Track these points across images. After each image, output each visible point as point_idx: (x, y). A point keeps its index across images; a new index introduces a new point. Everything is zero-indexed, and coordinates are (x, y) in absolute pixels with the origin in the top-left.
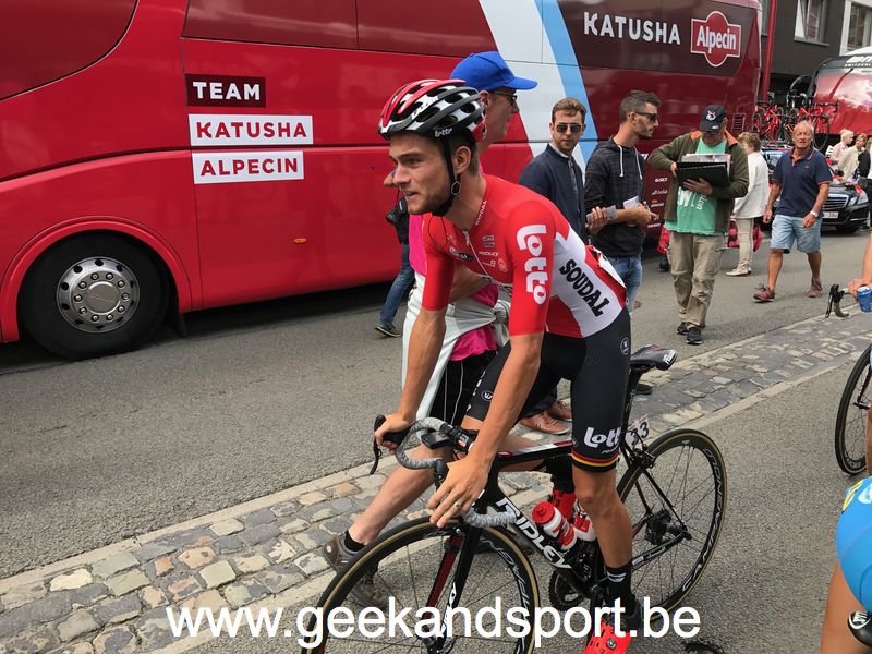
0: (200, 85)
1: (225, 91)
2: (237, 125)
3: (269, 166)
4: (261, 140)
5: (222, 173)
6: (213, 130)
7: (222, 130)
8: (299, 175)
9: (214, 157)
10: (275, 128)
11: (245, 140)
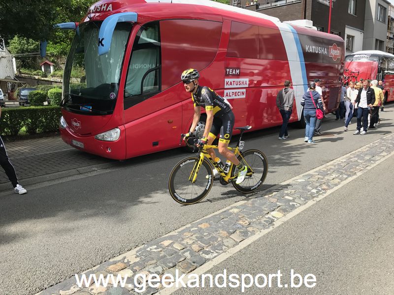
0: (228, 70)
1: (233, 71)
2: (234, 82)
3: (239, 94)
4: (238, 86)
5: (230, 96)
6: (229, 83)
7: (231, 84)
8: (244, 96)
9: (228, 91)
10: (241, 82)
11: (235, 86)
